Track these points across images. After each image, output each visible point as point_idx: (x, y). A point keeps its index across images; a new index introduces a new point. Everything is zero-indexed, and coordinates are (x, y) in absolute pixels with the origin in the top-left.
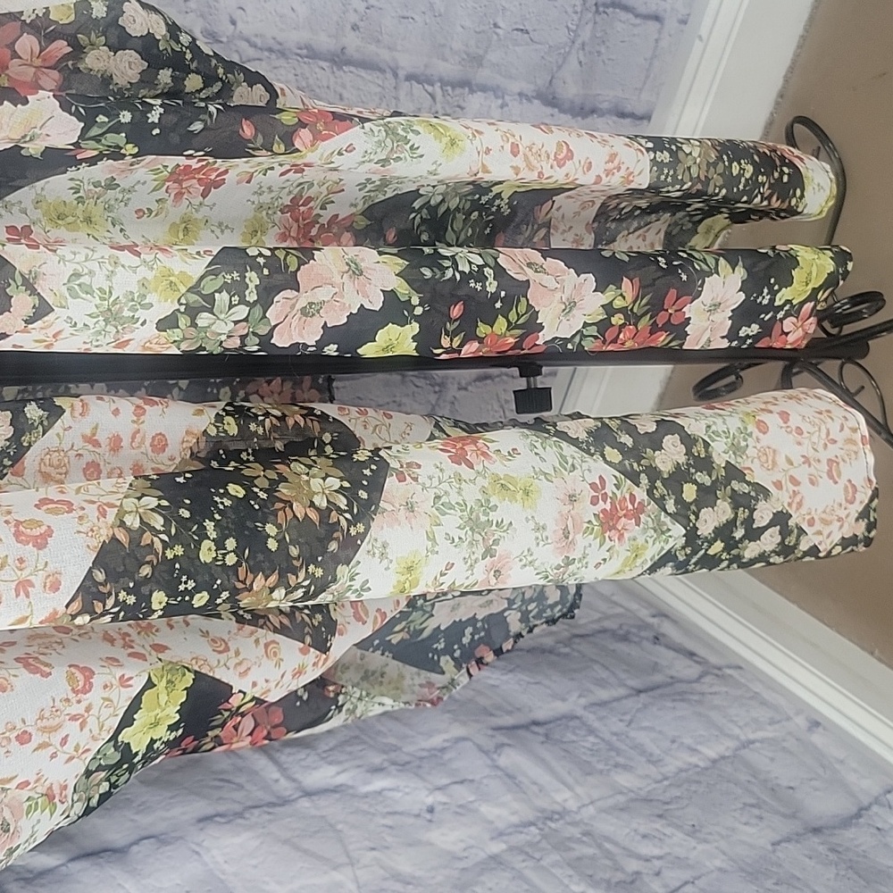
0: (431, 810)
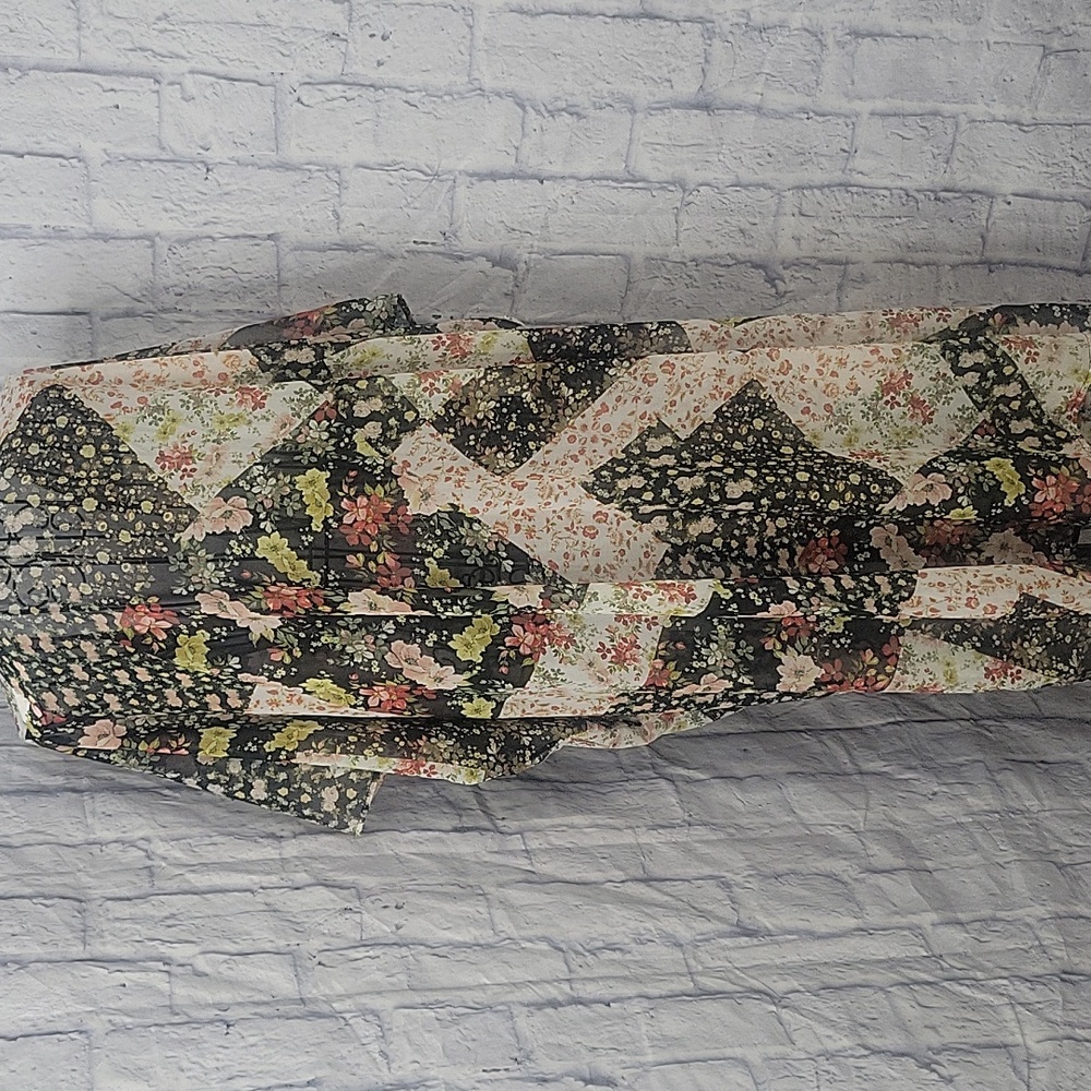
0: (935, 794)
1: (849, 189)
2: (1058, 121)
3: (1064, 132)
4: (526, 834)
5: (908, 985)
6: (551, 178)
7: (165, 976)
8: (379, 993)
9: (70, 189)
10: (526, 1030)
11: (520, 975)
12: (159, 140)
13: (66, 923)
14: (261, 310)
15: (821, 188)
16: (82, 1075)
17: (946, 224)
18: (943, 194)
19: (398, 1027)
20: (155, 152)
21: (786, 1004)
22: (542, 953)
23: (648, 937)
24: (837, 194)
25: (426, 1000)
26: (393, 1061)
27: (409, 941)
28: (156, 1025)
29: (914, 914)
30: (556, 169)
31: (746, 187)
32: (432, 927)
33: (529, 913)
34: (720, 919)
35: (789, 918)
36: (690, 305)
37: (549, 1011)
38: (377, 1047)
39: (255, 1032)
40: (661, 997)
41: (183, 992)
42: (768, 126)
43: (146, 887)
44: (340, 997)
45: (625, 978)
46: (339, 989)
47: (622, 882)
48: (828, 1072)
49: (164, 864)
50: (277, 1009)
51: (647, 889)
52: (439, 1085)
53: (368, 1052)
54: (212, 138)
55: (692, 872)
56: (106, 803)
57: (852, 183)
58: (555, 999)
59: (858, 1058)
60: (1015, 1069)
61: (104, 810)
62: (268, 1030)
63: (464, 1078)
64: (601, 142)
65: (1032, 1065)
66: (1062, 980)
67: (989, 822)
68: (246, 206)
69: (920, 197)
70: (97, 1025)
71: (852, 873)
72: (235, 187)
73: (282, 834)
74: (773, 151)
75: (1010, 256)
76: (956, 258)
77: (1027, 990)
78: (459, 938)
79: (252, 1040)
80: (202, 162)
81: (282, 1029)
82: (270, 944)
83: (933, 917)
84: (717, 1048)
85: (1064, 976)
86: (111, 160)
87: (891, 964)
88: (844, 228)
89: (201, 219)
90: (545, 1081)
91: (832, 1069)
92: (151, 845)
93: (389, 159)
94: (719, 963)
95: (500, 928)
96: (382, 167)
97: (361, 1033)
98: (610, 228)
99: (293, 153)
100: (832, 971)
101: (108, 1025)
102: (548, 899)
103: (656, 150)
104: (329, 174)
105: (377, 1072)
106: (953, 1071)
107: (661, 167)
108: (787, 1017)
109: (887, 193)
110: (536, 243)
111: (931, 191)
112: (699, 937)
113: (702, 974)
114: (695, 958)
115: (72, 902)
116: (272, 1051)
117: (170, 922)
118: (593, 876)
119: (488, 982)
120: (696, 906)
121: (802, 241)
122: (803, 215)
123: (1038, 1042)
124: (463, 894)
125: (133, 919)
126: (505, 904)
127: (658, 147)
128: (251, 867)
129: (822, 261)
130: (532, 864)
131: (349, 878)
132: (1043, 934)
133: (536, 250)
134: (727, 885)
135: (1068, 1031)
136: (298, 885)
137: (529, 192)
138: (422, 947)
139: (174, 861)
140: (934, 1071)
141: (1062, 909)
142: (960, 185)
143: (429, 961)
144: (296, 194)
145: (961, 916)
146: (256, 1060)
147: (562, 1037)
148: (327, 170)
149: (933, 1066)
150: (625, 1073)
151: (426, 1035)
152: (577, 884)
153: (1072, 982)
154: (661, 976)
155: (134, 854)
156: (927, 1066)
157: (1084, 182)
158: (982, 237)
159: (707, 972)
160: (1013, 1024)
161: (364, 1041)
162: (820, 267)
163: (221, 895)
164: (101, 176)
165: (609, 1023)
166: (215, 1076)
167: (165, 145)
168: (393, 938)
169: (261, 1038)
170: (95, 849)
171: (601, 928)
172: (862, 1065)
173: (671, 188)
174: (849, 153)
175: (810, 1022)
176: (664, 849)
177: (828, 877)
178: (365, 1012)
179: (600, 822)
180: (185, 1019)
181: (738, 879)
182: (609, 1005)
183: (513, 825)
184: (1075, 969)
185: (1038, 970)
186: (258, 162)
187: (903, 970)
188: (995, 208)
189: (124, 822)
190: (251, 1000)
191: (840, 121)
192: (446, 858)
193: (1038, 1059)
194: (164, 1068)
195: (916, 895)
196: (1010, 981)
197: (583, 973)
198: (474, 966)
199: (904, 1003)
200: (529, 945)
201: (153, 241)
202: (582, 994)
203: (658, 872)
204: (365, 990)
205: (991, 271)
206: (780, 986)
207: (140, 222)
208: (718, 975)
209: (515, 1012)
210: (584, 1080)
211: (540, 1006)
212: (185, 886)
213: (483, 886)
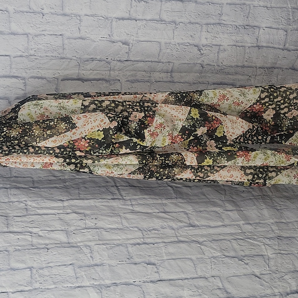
1: (221, 25)
2: (277, 7)
3: (279, 10)
4: (131, 200)
5: (236, 239)
6: (139, 20)
7: (30, 236)
8: (90, 241)
9: (4, 20)
10: (131, 251)
11: (129, 236)
12: (29, 6)
13: (2, 222)
14: (58, 56)
15: (213, 24)
16: (7, 262)
17: (247, 35)
18: (246, 27)
19: (95, 250)
20: (28, 10)
21: (202, 244)
22: (136, 231)
23: (165, 227)
24: (217, 26)
25: (103, 243)
26: (94, 259)
27: (99, 227)
28: (28, 249)
29: (238, 221)
30: (140, 17)
31: (192, 23)
32: (105, 224)
33: (132, 221)
34: (185, 222)
35: (204, 222)
36: (177, 56)
37: (137, 246)
38: (90, 255)
39: (56, 251)
40: (168, 242)
41: (35, 241)
42: (198, 7)
43: (25, 213)
44: (79, 242)
45: (159, 238)
46: (79, 240)
47: (158, 213)
48: (214, 262)
49: (30, 207)
50: (61, 245)
51: (165, 215)
52: (107, 265)
53: (87, 256)
54: (44, 6)
55: (177, 210)
56: (14, 191)
57: (222, 23)
58: (139, 243)
59: (222, 258)
60: (265, 261)
61: (14, 193)
62: (59, 250)
63: (114, 263)
64: (152, 10)
65: (269, 260)
66: (278, 239)
67: (258, 198)
68: (54, 26)
69: (240, 27)
70: (11, 249)
71: (221, 211)
72: (51, 20)
73: (64, 200)
74: (200, 14)
75: (264, 44)
76: (250, 45)
77: (268, 241)
78: (113, 227)
79: (55, 253)
80: (42, 13)
81: (63, 250)
82: (60, 228)
83: (243, 222)
84: (183, 256)
85: (278, 237)
86: (16, 12)
87: (232, 234)
88: (219, 36)
89: (41, 29)
90: (136, 264)
91: (215, 261)
92: (27, 202)
93: (94, 13)
94: (185, 234)
95: (124, 224)
96: (92, 16)
97: (85, 251)
98: (155, 34)
99: (67, 11)
100: (215, 236)
101: (14, 249)
102: (137, 217)
103: (167, 12)
104: (77, 17)
105: (89, 262)
106: (248, 261)
107: (169, 17)
108: (203, 248)
109: (231, 26)
110: (135, 38)
111: (243, 26)
112: (179, 227)
113: (179, 237)
114: (178, 232)
115: (4, 217)
116: (60, 256)
117: (32, 222)
118: (150, 211)
119: (121, 238)
120: (178, 219)
121: (208, 39)
122: (208, 32)
123: (271, 254)
124: (114, 216)
125: (21, 221)
126: (125, 218)
127: (168, 12)
128: (55, 208)
129: (213, 45)
130: (133, 208)
131: (82, 211)
132: (272, 227)
133: (134, 40)
134: (187, 214)
135: (279, 251)
136: (67, 213)
137: (133, 24)
138: (102, 229)
139: (33, 207)
140: (243, 261)
141: (278, 221)
142: (251, 24)
143: (104, 233)
144: (68, 23)
145: (250, 222)
146: (56, 258)
147: (141, 253)
148: (77, 16)
149: (243, 260)
150: (158, 262)
151: (103, 252)
152: (146, 213)
153: (281, 239)
154: (168, 237)
155: (22, 205)
156: (241, 260)
157: (284, 24)
158: (257, 39)
159: (181, 236)
160: (265, 250)
161: (86, 253)
162: (213, 46)
163: (46, 215)
164: (13, 16)
165: (154, 249)
166: (44, 263)
167: (31, 8)
168: (94, 227)
169: (57, 252)
170: (11, 204)
171: (152, 225)
172: (224, 260)
173: (172, 23)
174: (221, 15)
175: (209, 249)
176: (170, 204)
177: (214, 212)
178: (86, 246)
179: (152, 197)
180: (36, 247)
181: (190, 212)
182: (154, 244)
183: (128, 198)
184: (281, 236)
185: (271, 236)
186: (57, 13)
187: (235, 236)
188: (260, 31)
189: (19, 196)
190: (54, 243)
191: (218, 6)
192: (109, 206)
193: (271, 259)
194: (29, 260)
195: (239, 216)
196: (264, 239)
197: (147, 236)
198: (117, 234)
199: (235, 244)
200: (132, 229)
201: (28, 35)
202: (147, 242)
203: (168, 210)
204: (87, 240)
205: (259, 49)
206: (201, 240)
207: (24, 30)
208: (184, 237)
209: (128, 246)
210: (147, 264)
211: (135, 245)
212: (36, 213)
213: (119, 214)
